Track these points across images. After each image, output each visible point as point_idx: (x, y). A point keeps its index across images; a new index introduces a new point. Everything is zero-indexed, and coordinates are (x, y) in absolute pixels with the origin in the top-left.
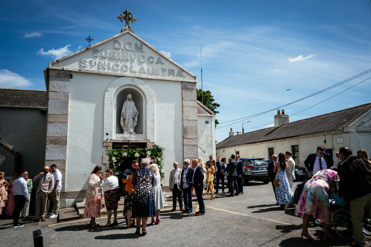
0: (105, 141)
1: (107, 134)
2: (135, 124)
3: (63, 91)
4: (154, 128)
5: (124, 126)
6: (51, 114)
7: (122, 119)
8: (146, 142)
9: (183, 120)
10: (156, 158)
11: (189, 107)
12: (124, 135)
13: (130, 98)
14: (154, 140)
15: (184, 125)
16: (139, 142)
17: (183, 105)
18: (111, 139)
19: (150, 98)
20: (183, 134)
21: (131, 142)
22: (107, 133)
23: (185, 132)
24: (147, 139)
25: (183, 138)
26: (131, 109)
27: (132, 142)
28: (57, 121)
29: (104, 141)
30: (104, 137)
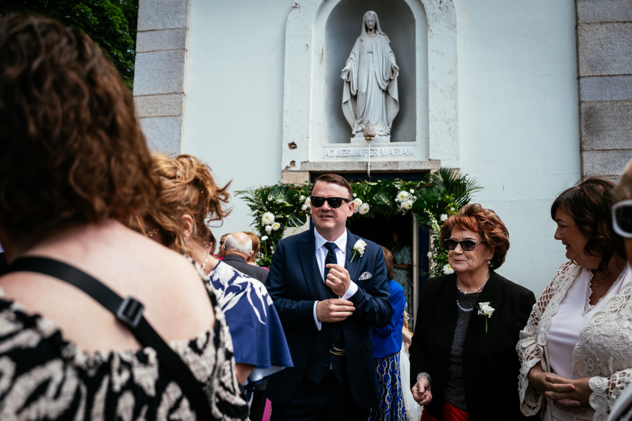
0: (287, 167)
1: (293, 146)
2: (394, 111)
3: (172, 27)
4: (456, 116)
5: (356, 118)
6: (141, 96)
7: (346, 97)
8: (427, 168)
9: (579, 78)
10: (438, 219)
11: (609, 25)
12: (349, 149)
13: (371, 24)
14: (458, 159)
15: (583, 99)
16: (399, 169)
17: (577, 18)
18: (305, 162)
19: (437, 11)
20: (580, 133)
21: (369, 169)
22: (293, 144)
23: (587, 127)
24: (431, 157)
25: (581, 150)
26: (376, 60)
27: (373, 169)
28: (153, 115)
29: (283, 168)
30: (284, 153)
